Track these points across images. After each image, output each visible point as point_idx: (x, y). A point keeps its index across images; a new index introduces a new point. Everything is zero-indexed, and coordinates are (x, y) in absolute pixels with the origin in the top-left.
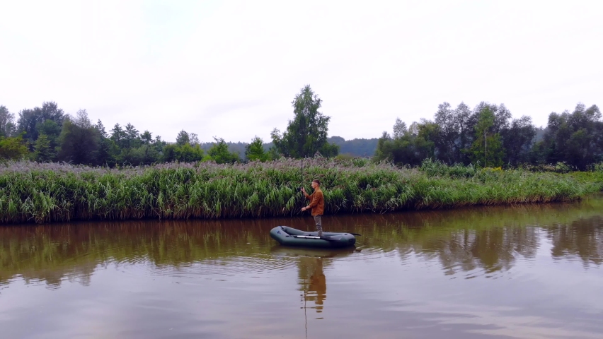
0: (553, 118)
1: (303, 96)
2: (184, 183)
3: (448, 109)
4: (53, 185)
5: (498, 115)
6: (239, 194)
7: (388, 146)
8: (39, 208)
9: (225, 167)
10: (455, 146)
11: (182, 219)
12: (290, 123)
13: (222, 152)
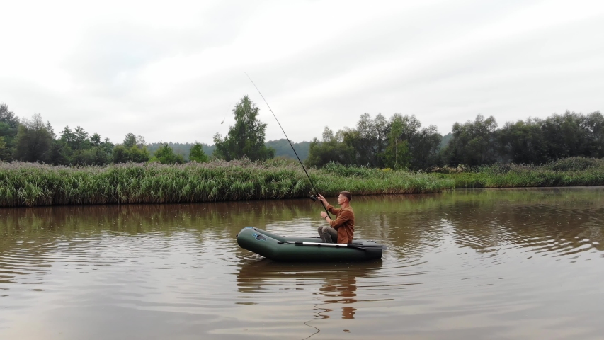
0: (456, 127)
1: (243, 105)
2: (137, 177)
3: (368, 118)
4: (39, 179)
5: (410, 125)
6: (176, 186)
7: (317, 150)
8: (30, 195)
9: (168, 167)
10: (374, 151)
11: (134, 204)
12: (231, 128)
13: (166, 154)
